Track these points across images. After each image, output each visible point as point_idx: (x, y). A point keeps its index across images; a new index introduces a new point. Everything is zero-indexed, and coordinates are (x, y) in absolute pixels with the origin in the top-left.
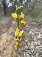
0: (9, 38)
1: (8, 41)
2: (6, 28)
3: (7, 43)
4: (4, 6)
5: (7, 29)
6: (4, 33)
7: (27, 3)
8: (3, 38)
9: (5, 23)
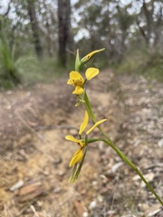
0: (64, 151)
1: (61, 162)
2: (60, 110)
3: (54, 172)
4: (62, 35)
5: (61, 115)
6: (50, 128)
7: (146, 33)
8: (43, 148)
9: (59, 94)
